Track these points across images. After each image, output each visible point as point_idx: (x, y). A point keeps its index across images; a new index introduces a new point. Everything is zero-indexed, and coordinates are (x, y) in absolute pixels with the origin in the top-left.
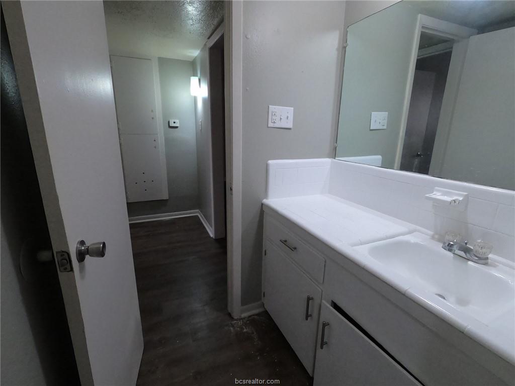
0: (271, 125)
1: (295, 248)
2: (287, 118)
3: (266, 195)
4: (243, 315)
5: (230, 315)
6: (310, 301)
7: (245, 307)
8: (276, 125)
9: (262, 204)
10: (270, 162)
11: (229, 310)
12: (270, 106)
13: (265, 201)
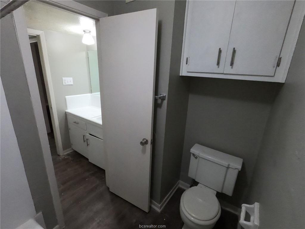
0: (64, 84)
1: (78, 123)
2: (70, 81)
3: (67, 109)
4: (64, 154)
5: (59, 155)
6: (84, 137)
7: (65, 151)
8: (66, 84)
9: (66, 112)
10: (66, 97)
11: (58, 154)
12: (63, 78)
13: (67, 111)
